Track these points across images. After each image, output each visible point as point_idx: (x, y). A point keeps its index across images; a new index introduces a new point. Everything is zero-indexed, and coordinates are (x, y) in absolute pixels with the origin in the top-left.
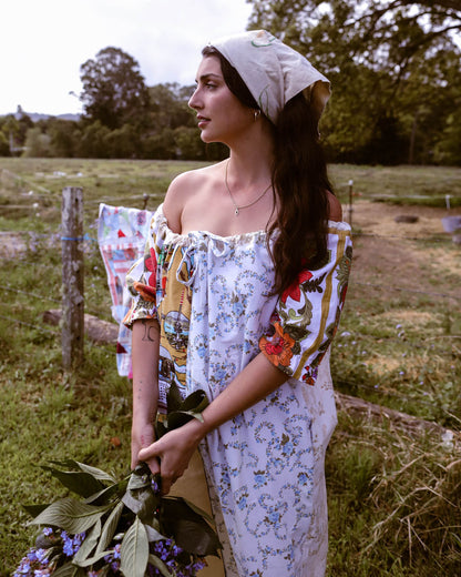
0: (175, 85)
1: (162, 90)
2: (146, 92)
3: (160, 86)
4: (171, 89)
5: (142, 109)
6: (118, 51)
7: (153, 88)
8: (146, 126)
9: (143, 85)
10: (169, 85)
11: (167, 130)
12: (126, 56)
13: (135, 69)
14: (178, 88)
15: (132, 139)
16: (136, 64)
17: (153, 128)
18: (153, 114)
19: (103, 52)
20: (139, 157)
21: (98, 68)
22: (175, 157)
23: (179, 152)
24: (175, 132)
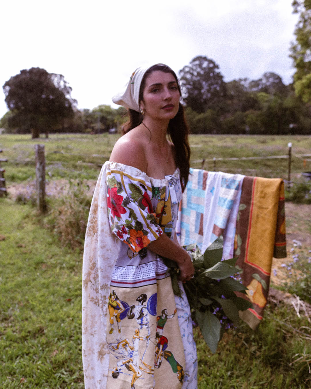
0: (245, 80)
1: (236, 84)
2: (224, 85)
3: (235, 81)
4: (243, 83)
5: (221, 98)
6: (205, 59)
7: (229, 83)
8: (223, 111)
9: (223, 82)
10: (240, 80)
11: (239, 113)
12: (211, 62)
13: (217, 71)
14: (248, 82)
15: (214, 120)
16: (217, 67)
17: (228, 111)
18: (229, 102)
19: (194, 60)
20: (218, 133)
21: (191, 71)
22: (244, 132)
23: (247, 128)
24: (245, 114)
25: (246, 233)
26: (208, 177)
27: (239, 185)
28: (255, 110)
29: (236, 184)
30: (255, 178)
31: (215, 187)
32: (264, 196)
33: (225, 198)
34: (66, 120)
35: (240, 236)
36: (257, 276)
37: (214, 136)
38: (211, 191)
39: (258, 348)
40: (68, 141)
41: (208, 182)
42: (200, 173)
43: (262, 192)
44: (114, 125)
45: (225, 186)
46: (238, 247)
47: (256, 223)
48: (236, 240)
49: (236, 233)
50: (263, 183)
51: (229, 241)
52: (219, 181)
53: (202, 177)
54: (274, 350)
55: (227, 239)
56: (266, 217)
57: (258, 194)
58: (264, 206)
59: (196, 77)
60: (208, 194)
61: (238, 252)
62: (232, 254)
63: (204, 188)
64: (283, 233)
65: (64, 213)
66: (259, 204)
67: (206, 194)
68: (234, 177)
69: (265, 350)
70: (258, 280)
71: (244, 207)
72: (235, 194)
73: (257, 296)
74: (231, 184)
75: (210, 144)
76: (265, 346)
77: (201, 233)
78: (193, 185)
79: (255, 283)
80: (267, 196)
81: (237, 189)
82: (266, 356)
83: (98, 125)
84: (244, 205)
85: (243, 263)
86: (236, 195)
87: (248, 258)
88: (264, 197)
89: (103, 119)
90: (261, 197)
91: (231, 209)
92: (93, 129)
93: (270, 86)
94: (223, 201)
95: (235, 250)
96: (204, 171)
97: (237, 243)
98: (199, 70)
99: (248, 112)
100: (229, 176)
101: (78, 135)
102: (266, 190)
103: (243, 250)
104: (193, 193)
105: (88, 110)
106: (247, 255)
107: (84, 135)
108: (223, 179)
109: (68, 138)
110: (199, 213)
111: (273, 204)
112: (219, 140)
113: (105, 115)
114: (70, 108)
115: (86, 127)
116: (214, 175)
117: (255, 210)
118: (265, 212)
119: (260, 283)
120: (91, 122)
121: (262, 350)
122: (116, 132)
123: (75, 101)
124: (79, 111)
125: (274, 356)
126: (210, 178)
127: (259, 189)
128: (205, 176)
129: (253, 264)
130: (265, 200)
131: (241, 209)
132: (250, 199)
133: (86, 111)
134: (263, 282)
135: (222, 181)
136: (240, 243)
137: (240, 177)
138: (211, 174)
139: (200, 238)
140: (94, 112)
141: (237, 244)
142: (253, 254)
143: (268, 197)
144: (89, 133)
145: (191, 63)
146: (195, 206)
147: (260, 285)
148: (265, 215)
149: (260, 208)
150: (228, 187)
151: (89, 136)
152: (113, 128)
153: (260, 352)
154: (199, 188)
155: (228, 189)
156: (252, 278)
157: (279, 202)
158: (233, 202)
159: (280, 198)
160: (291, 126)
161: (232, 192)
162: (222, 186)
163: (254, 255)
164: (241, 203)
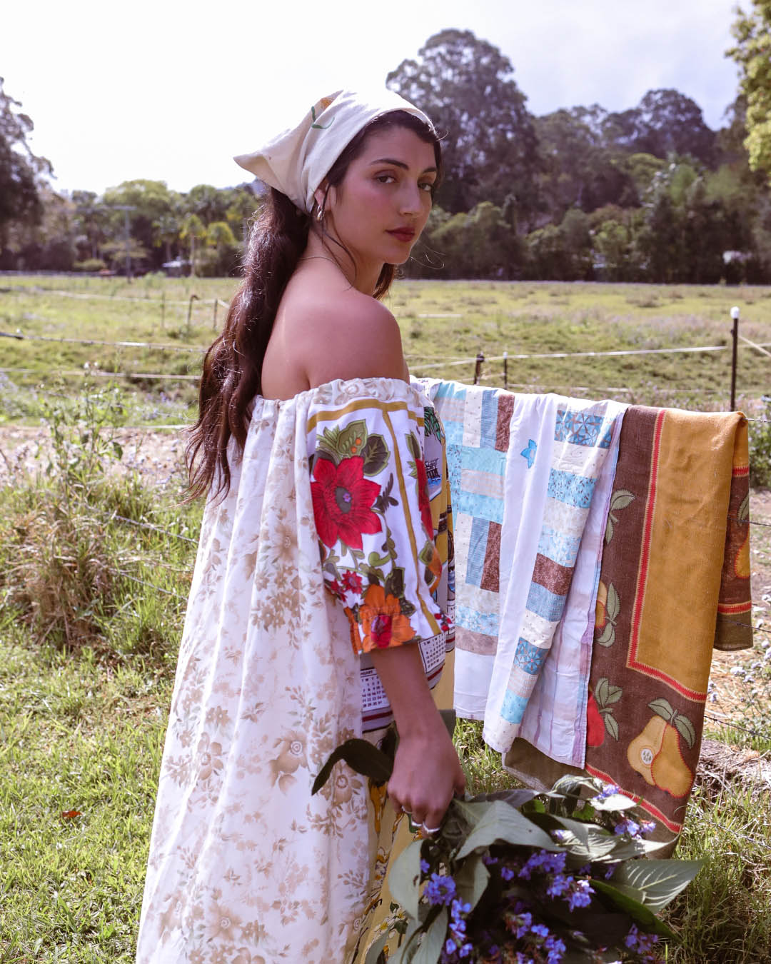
0: (594, 111)
1: (565, 122)
2: (527, 129)
3: (562, 113)
4: (587, 119)
5: (519, 167)
6: (468, 38)
7: (544, 119)
8: (528, 206)
9: (523, 116)
10: (581, 111)
11: (574, 215)
12: (486, 48)
13: (505, 77)
14: (601, 117)
15: (496, 234)
16: (506, 65)
17: (543, 208)
18: (541, 179)
19: (433, 42)
20: (511, 276)
21: (423, 78)
22: (591, 275)
23: (600, 264)
24: (591, 218)
25: (633, 577)
26: (516, 408)
27: (611, 433)
28: (624, 205)
29: (605, 427)
30: (660, 410)
31: (538, 441)
32: (686, 465)
33: (569, 472)
34: (14, 229)
35: (615, 587)
36: (663, 706)
37: (498, 284)
38: (525, 454)
39: (672, 915)
40: (23, 299)
41: (515, 425)
42: (487, 397)
43: (681, 452)
44: (179, 248)
45: (568, 435)
46: (607, 622)
47: (663, 546)
48: (603, 601)
49: (603, 579)
50: (685, 425)
51: (580, 605)
52: (548, 421)
53: (494, 409)
54: (720, 916)
55: (575, 600)
56: (693, 527)
57: (669, 461)
58: (685, 496)
59: (440, 96)
60: (513, 461)
61: (608, 638)
62: (591, 642)
63: (502, 445)
64: (743, 574)
65: (33, 534)
66: (670, 490)
67: (508, 463)
68: (596, 406)
69: (695, 918)
70: (668, 717)
71: (625, 499)
72: (598, 461)
73: (664, 764)
74: (586, 430)
75: (487, 309)
76: (693, 905)
77: (491, 581)
78: (467, 436)
79: (657, 726)
80: (697, 465)
81: (606, 444)
82: (698, 936)
83: (125, 247)
84: (628, 493)
85: (623, 669)
86: (600, 466)
87: (639, 655)
88: (687, 468)
89: (141, 228)
90: (676, 470)
91: (589, 505)
92: (107, 258)
93: (663, 131)
94: (564, 482)
95: (598, 632)
96: (501, 392)
97: (606, 607)
98: (448, 74)
99: (599, 212)
100: (579, 405)
101: (60, 280)
102: (694, 448)
103: (624, 631)
104: (466, 458)
105: (92, 196)
106: (634, 646)
107: (79, 280)
108: (560, 413)
109: (23, 290)
110: (483, 522)
111: (715, 489)
112: (516, 298)
113: (147, 213)
114: (27, 188)
115: (85, 251)
116: (531, 404)
117: (659, 508)
118: (690, 512)
119: (674, 726)
120: (102, 238)
121: (686, 919)
122: (186, 271)
123: (44, 163)
124: (59, 199)
125: (720, 934)
126: (520, 410)
127: (674, 444)
128: (506, 408)
129: (652, 671)
130: (689, 476)
131: (619, 505)
132: (647, 475)
133: (83, 198)
134: (683, 721)
135: (558, 423)
136: (613, 609)
137: (615, 410)
138: (524, 401)
139: (489, 599)
140: (110, 202)
141: (606, 613)
142: (653, 642)
143: (701, 468)
144: (94, 271)
145: (421, 52)
146: (471, 502)
147: (674, 734)
148: (688, 521)
149: (675, 500)
150: (579, 439)
151: (96, 282)
152: (174, 258)
153: (680, 924)
154: (482, 446)
155: (576, 446)
156: (650, 714)
157: (733, 480)
158: (595, 484)
159: (734, 471)
160: (728, 256)
161: (592, 454)
162: (559, 437)
163: (658, 643)
164: (615, 489)
